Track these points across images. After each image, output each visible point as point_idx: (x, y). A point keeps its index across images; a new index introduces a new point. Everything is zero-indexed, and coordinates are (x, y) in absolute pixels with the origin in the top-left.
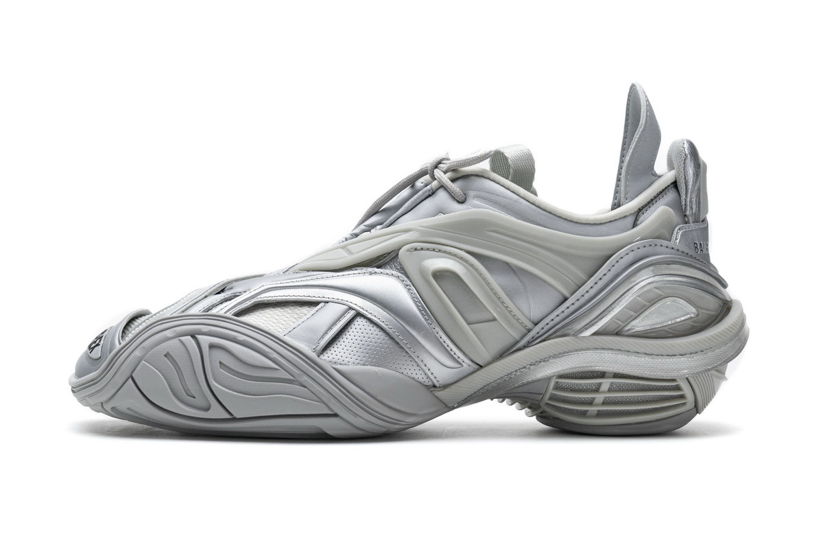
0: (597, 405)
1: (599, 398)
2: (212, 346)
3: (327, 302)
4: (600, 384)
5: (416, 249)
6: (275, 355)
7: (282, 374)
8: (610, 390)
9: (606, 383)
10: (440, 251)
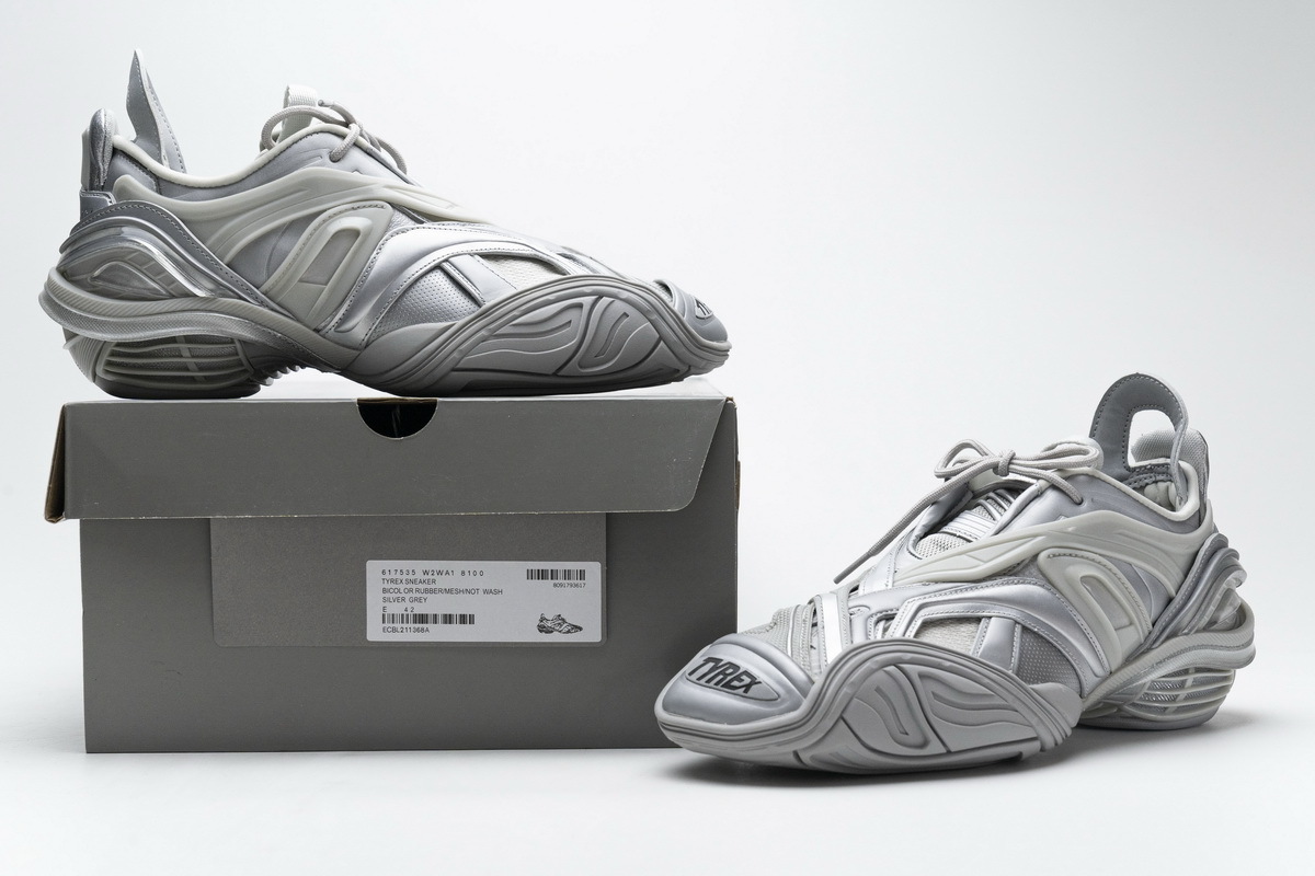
0: (1180, 701)
1: (1182, 694)
2: (922, 676)
3: (990, 617)
4: (1184, 682)
5: (1054, 556)
6: (986, 681)
7: (998, 701)
8: (1193, 686)
9: (1190, 679)
10: (1076, 556)
